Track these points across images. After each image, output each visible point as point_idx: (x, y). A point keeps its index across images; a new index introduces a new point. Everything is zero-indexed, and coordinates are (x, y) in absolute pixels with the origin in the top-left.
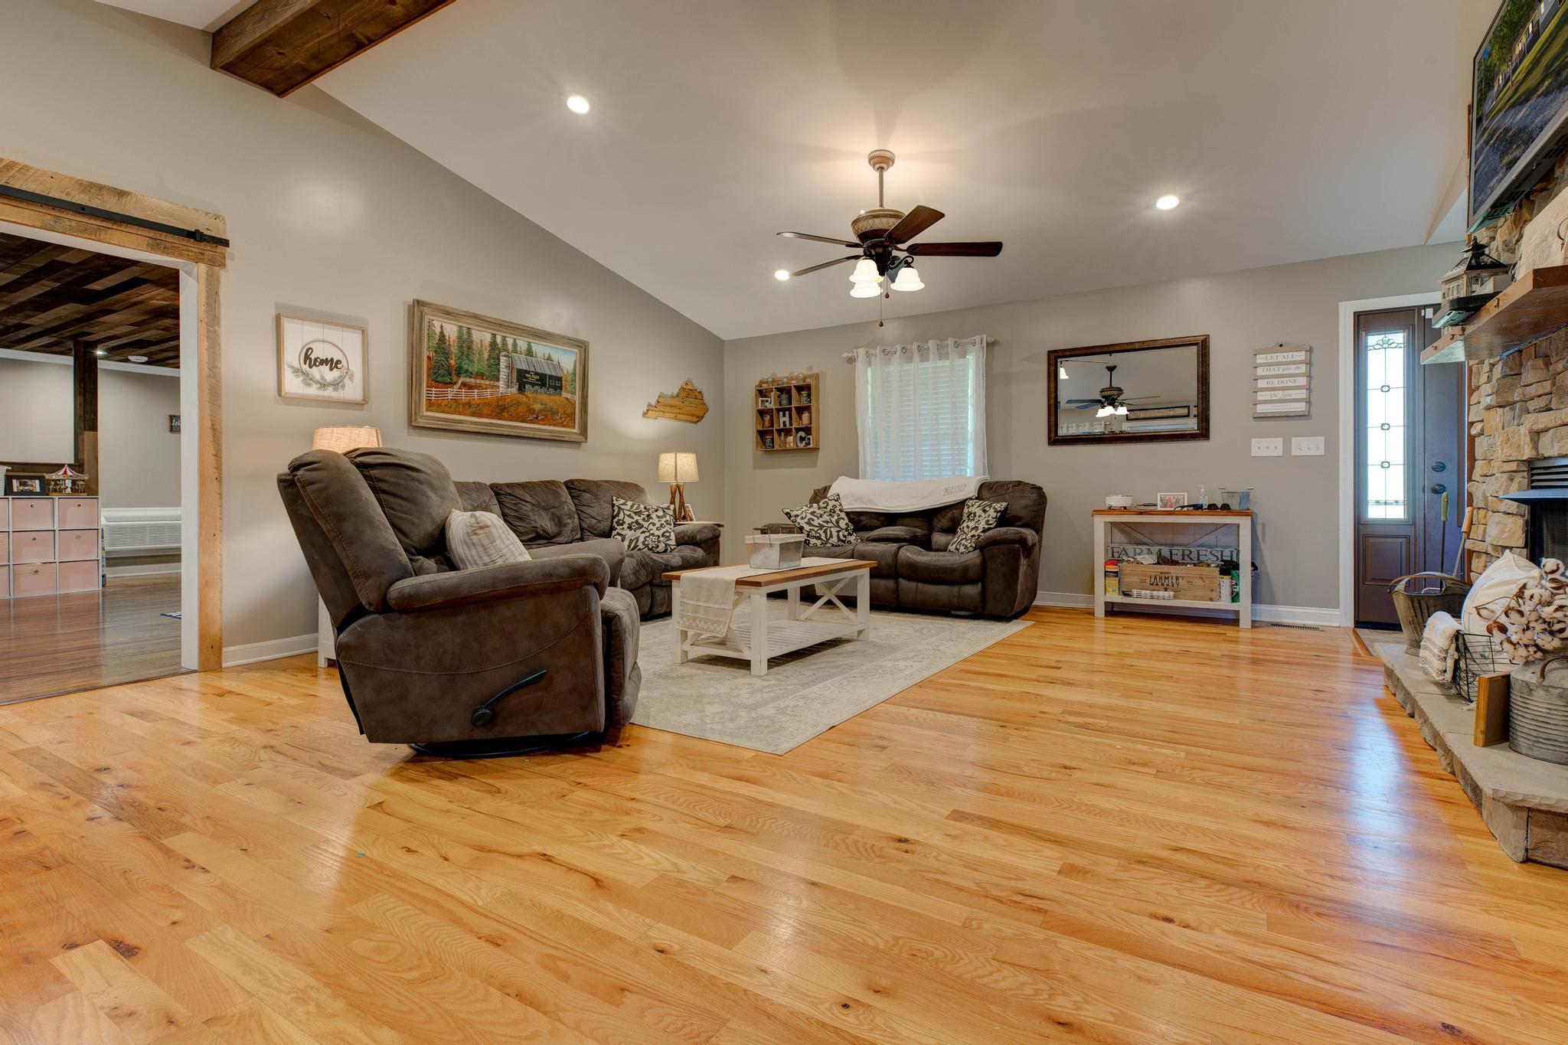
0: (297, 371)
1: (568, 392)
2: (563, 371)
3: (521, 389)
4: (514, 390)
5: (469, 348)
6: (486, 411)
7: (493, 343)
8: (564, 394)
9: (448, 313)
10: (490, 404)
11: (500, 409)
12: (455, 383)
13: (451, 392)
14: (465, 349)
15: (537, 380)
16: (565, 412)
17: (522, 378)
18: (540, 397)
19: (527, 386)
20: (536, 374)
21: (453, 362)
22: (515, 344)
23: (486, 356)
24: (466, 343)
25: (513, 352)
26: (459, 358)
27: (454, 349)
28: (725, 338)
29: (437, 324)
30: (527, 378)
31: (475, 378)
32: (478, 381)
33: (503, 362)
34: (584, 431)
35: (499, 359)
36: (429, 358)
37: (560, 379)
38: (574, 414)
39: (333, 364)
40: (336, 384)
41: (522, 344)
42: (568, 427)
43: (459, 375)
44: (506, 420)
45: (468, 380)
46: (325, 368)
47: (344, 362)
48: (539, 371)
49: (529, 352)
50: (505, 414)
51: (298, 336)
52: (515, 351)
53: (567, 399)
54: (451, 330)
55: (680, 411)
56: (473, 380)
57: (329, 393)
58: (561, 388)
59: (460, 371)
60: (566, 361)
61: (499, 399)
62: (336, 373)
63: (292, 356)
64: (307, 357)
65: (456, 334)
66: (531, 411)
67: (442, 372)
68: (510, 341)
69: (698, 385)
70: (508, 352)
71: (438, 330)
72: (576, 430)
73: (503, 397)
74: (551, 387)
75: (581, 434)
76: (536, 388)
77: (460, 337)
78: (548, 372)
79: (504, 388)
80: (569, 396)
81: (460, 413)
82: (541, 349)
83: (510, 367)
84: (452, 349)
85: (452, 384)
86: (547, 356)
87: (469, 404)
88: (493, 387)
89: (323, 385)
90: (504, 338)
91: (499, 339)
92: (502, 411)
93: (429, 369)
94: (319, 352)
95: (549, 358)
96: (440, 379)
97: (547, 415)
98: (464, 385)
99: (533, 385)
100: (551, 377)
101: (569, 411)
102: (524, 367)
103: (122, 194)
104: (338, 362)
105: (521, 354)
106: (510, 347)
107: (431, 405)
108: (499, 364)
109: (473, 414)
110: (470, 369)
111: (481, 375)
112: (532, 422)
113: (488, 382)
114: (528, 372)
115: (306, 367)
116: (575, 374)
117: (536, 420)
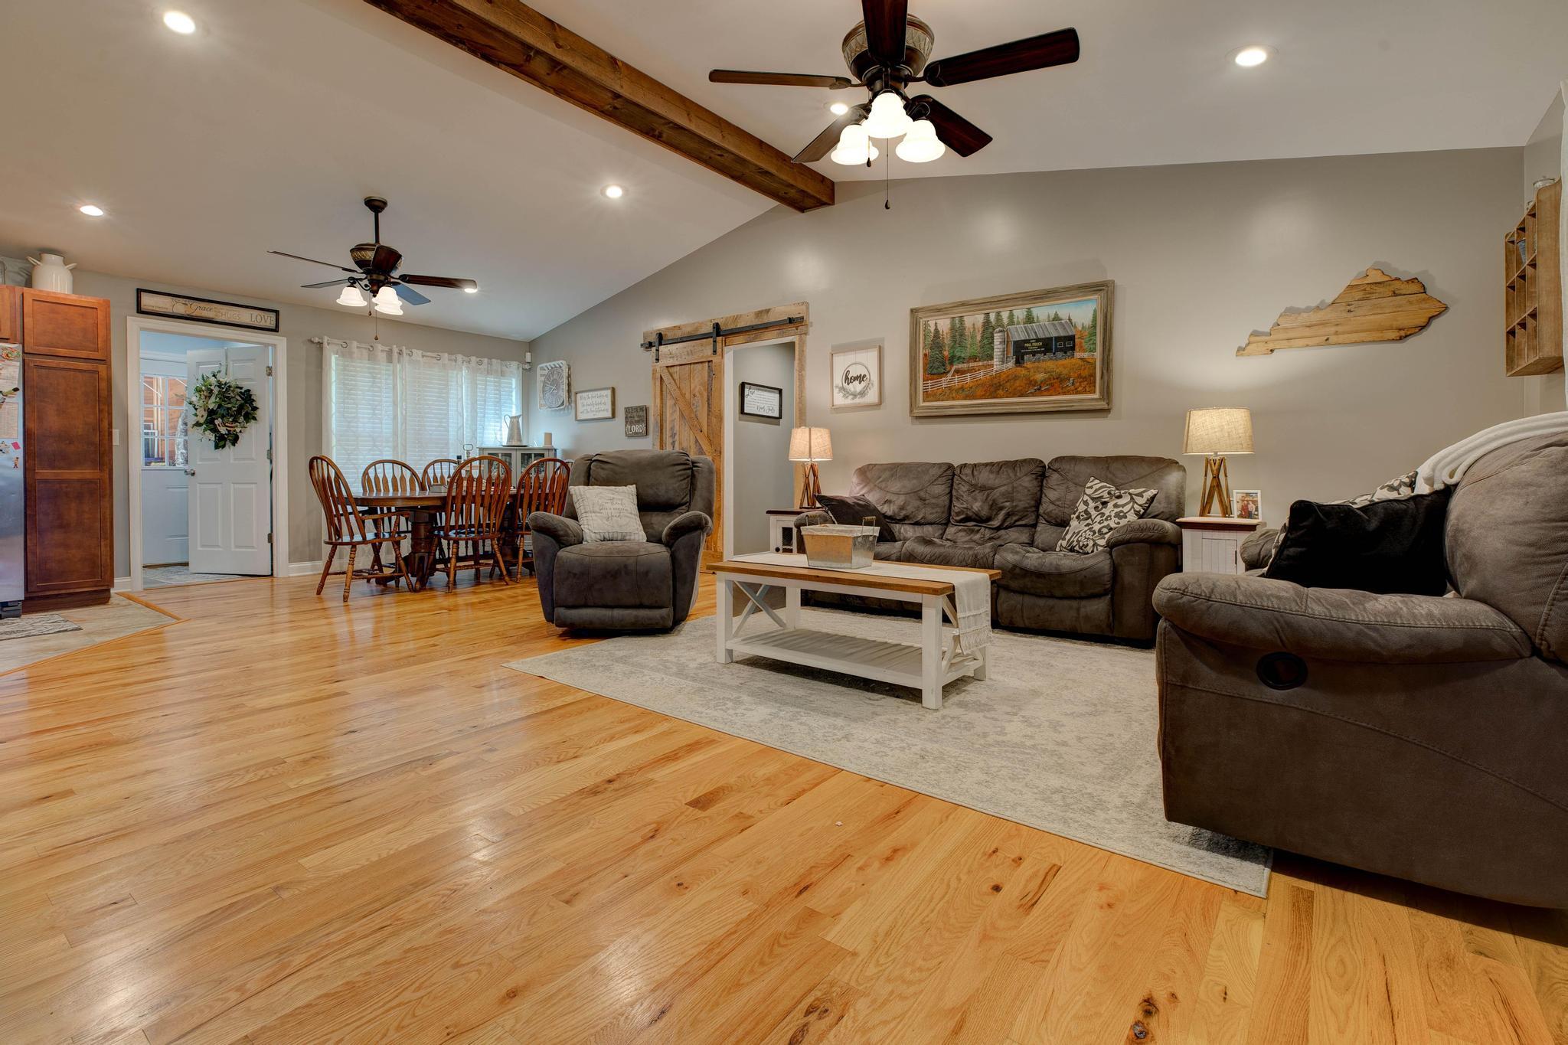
0: (842, 389)
1: (1084, 351)
2: (1075, 327)
3: (1019, 361)
4: (1011, 364)
5: (961, 335)
6: (980, 392)
7: (987, 323)
8: (1078, 355)
9: (938, 310)
10: (983, 385)
11: (995, 387)
12: (948, 372)
13: (945, 382)
14: (958, 337)
15: (1039, 347)
16: (1080, 376)
17: (1020, 351)
18: (1043, 365)
19: (1026, 357)
20: (1038, 340)
21: (946, 353)
22: (1011, 316)
23: (979, 338)
24: (958, 332)
25: (1008, 325)
26: (953, 347)
27: (947, 341)
28: (1522, 141)
29: (932, 324)
30: (1027, 348)
31: (968, 362)
32: (971, 365)
33: (998, 338)
34: (1107, 394)
35: (992, 337)
36: (925, 355)
37: (1072, 338)
38: (1093, 375)
39: (860, 378)
40: (862, 394)
41: (1020, 313)
42: (1085, 392)
43: (951, 364)
44: (1001, 397)
45: (960, 366)
46: (857, 382)
47: (868, 376)
48: (1041, 336)
49: (1030, 319)
50: (1000, 392)
51: (842, 363)
52: (1011, 322)
53: (1082, 359)
54: (944, 324)
55: (1340, 329)
56: (965, 365)
57: (858, 400)
58: (1073, 348)
59: (952, 359)
60: (1081, 314)
61: (993, 378)
62: (863, 384)
63: (839, 380)
64: (847, 378)
65: (949, 326)
66: (1031, 383)
67: (937, 364)
68: (1005, 315)
69: (1406, 266)
70: (1003, 327)
71: (932, 329)
72: (1097, 396)
73: (999, 374)
74: (1057, 350)
75: (1102, 399)
76: (1038, 356)
77: (953, 328)
78: (1054, 334)
79: (1000, 364)
80: (1086, 355)
81: (954, 399)
82: (1043, 312)
83: (1005, 342)
84: (945, 341)
85: (946, 373)
86: (1052, 316)
87: (962, 388)
88: (985, 367)
89: (855, 395)
90: (998, 314)
91: (992, 317)
92: (997, 388)
93: (925, 364)
94: (853, 374)
95: (1056, 318)
96: (935, 371)
97: (1056, 383)
98: (957, 371)
99: (1034, 353)
100: (1058, 339)
101: (1085, 373)
102: (1022, 336)
103: (768, 311)
104: (865, 376)
105: (1018, 323)
106: (1005, 321)
107: (927, 396)
108: (993, 342)
109: (965, 398)
110: (963, 355)
111: (974, 358)
112: (1033, 395)
113: (981, 363)
114: (1027, 341)
115: (845, 385)
116: (1094, 326)
117: (1039, 392)
